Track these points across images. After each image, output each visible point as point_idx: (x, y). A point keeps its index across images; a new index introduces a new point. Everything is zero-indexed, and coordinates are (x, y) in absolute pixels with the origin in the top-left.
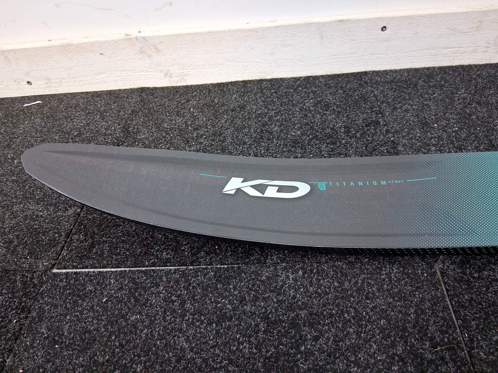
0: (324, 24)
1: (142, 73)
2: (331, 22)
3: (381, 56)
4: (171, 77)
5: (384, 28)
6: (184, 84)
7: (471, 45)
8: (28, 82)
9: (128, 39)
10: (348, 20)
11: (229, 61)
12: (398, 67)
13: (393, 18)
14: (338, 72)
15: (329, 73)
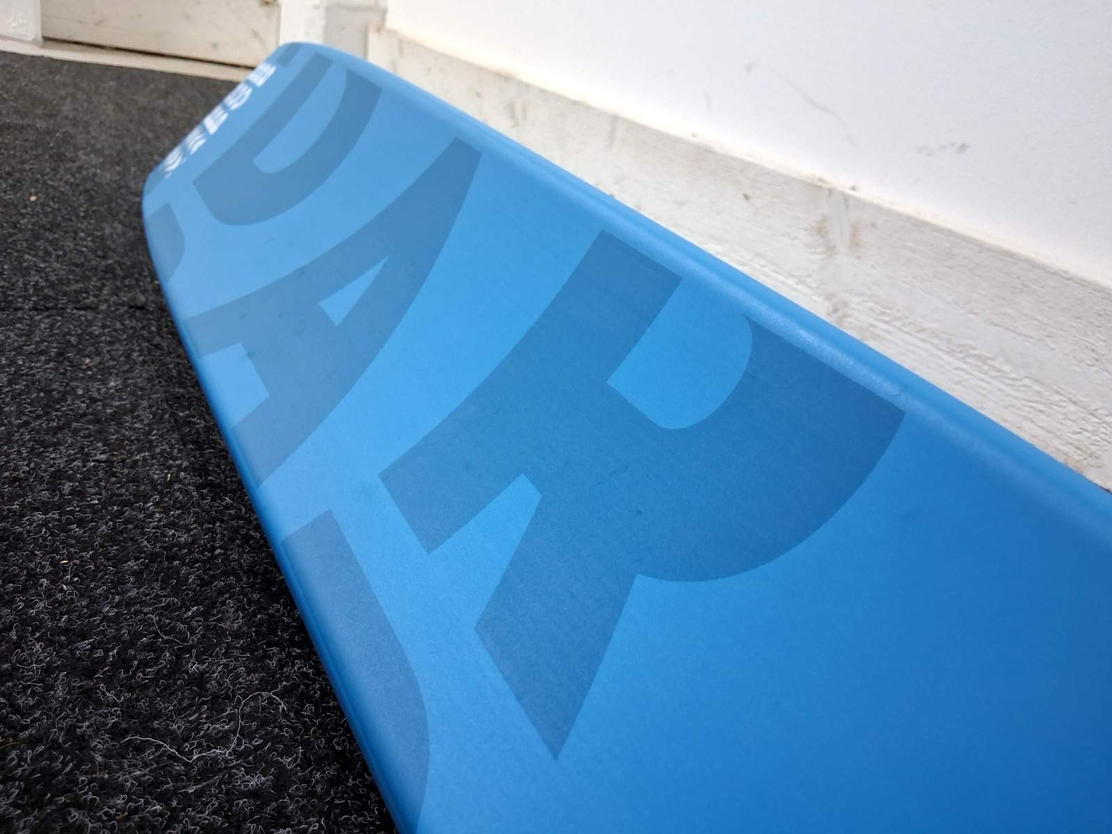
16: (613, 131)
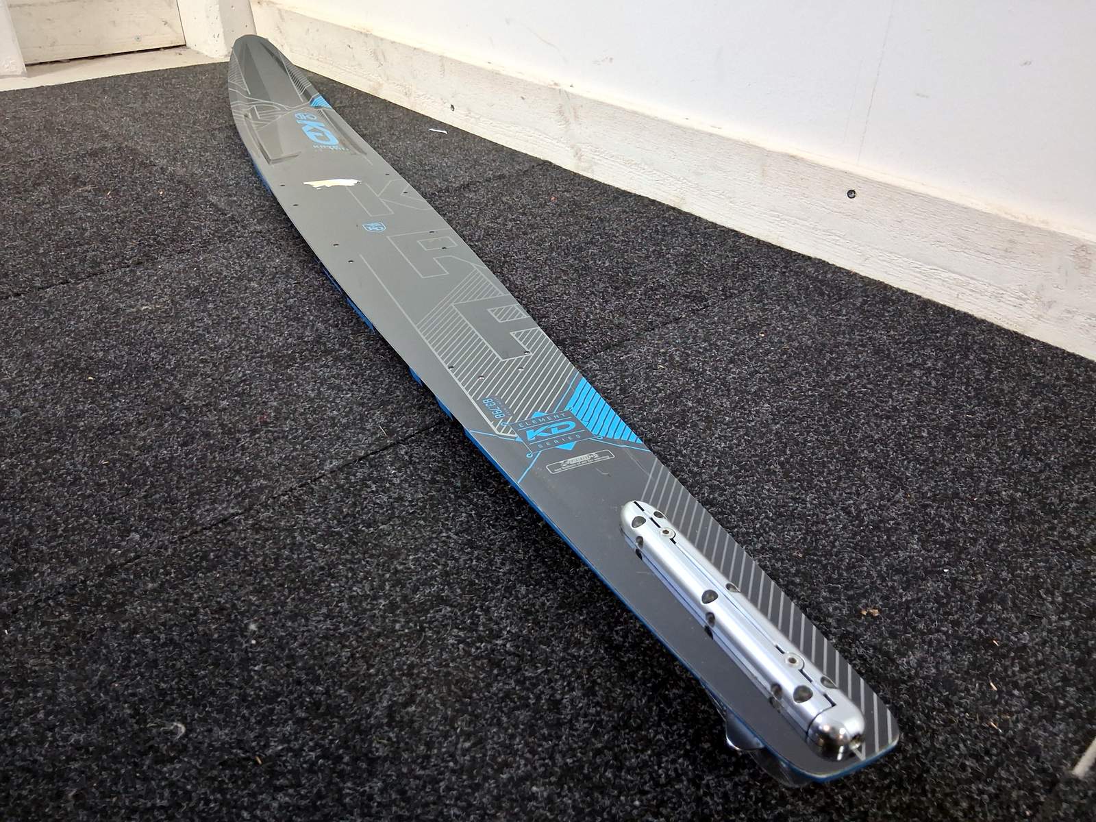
0: (769, 153)
1: (554, 142)
2: (779, 154)
3: (842, 240)
4: (579, 159)
5: (851, 193)
6: (590, 176)
7: (992, 282)
8: (452, 106)
9: (554, 91)
10: (802, 160)
11: (646, 164)
12: (864, 271)
13: (867, 181)
14: (774, 243)
15: (762, 238)
16: (443, 65)
